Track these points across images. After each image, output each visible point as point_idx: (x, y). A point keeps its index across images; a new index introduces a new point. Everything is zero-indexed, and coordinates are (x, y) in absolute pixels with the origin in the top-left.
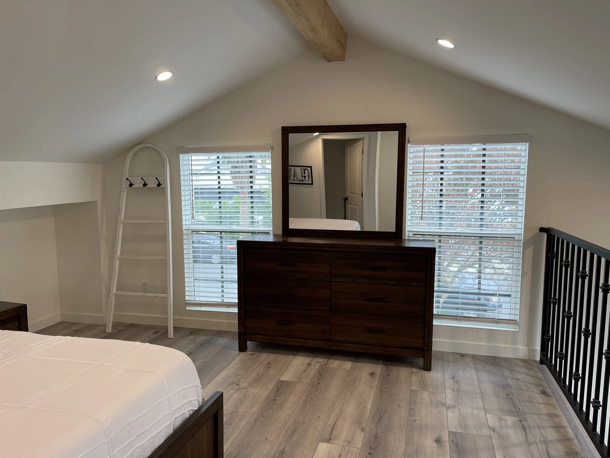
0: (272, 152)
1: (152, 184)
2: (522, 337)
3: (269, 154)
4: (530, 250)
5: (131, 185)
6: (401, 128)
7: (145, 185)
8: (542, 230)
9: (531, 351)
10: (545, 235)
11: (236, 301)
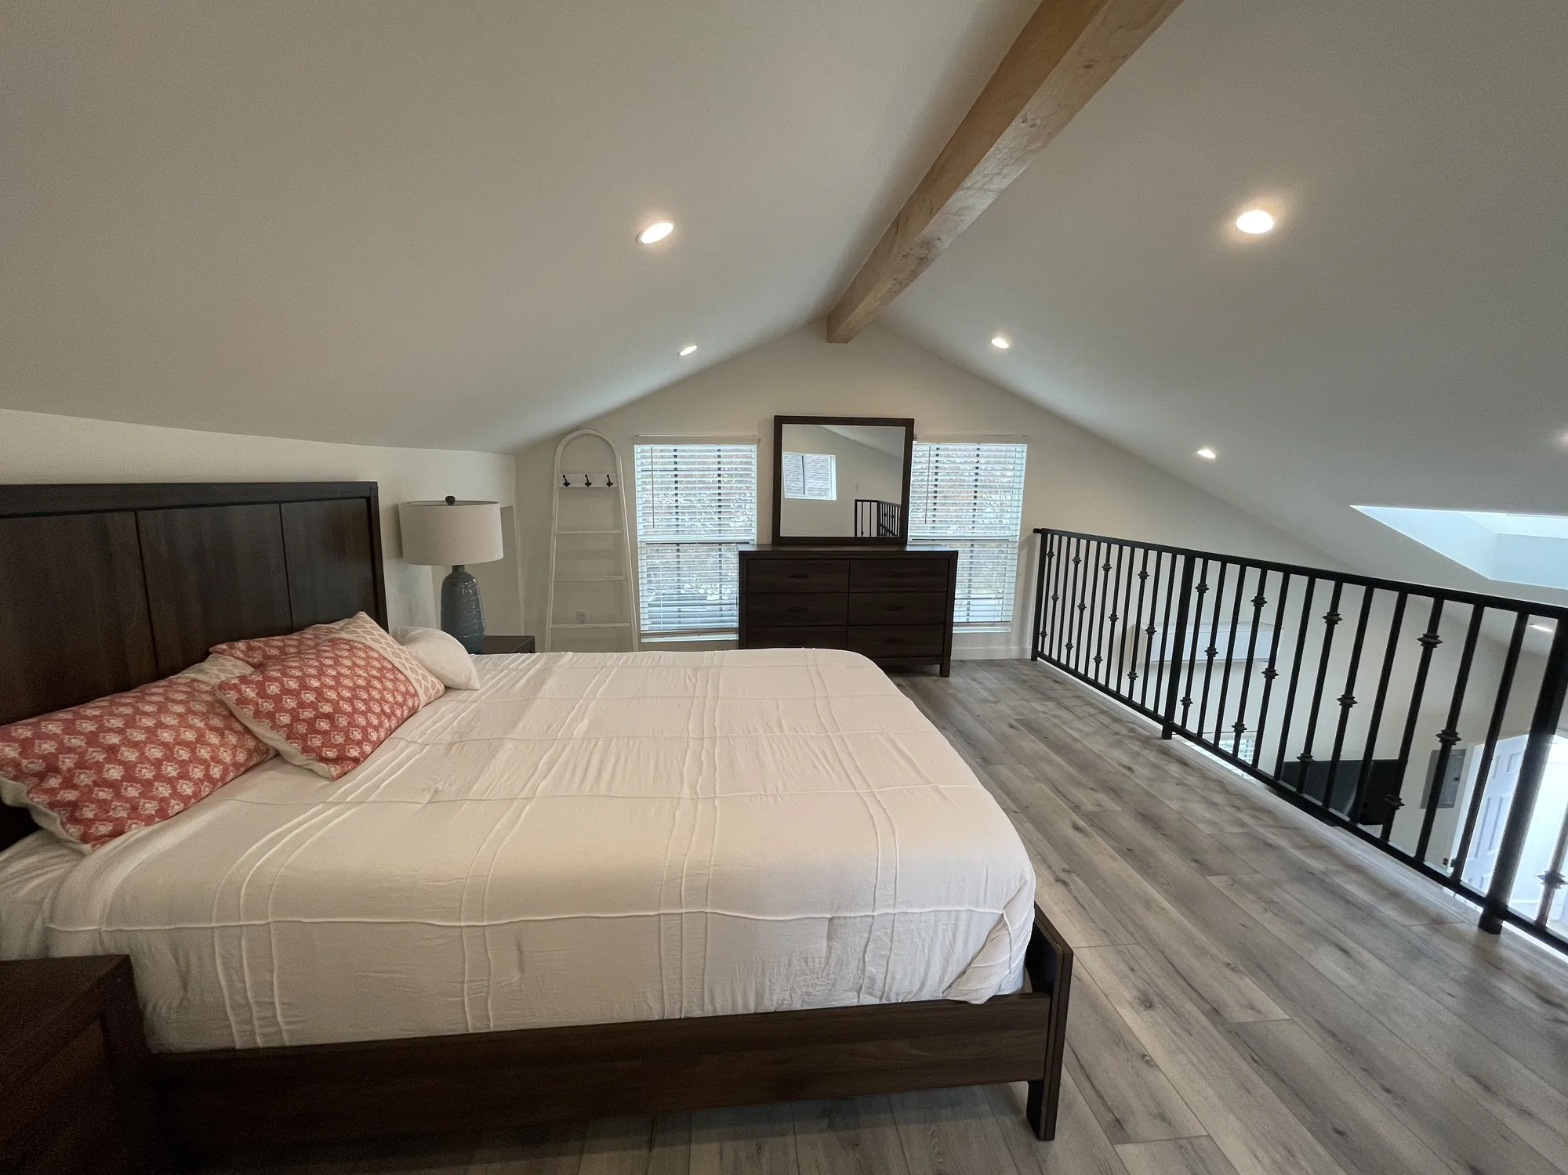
0: (758, 446)
1: (599, 482)
2: (1014, 637)
3: (754, 448)
4: (1025, 552)
5: (567, 484)
6: (909, 424)
7: (588, 484)
8: (1036, 531)
9: (1023, 650)
10: (1039, 536)
11: (736, 625)
